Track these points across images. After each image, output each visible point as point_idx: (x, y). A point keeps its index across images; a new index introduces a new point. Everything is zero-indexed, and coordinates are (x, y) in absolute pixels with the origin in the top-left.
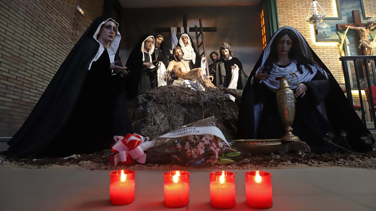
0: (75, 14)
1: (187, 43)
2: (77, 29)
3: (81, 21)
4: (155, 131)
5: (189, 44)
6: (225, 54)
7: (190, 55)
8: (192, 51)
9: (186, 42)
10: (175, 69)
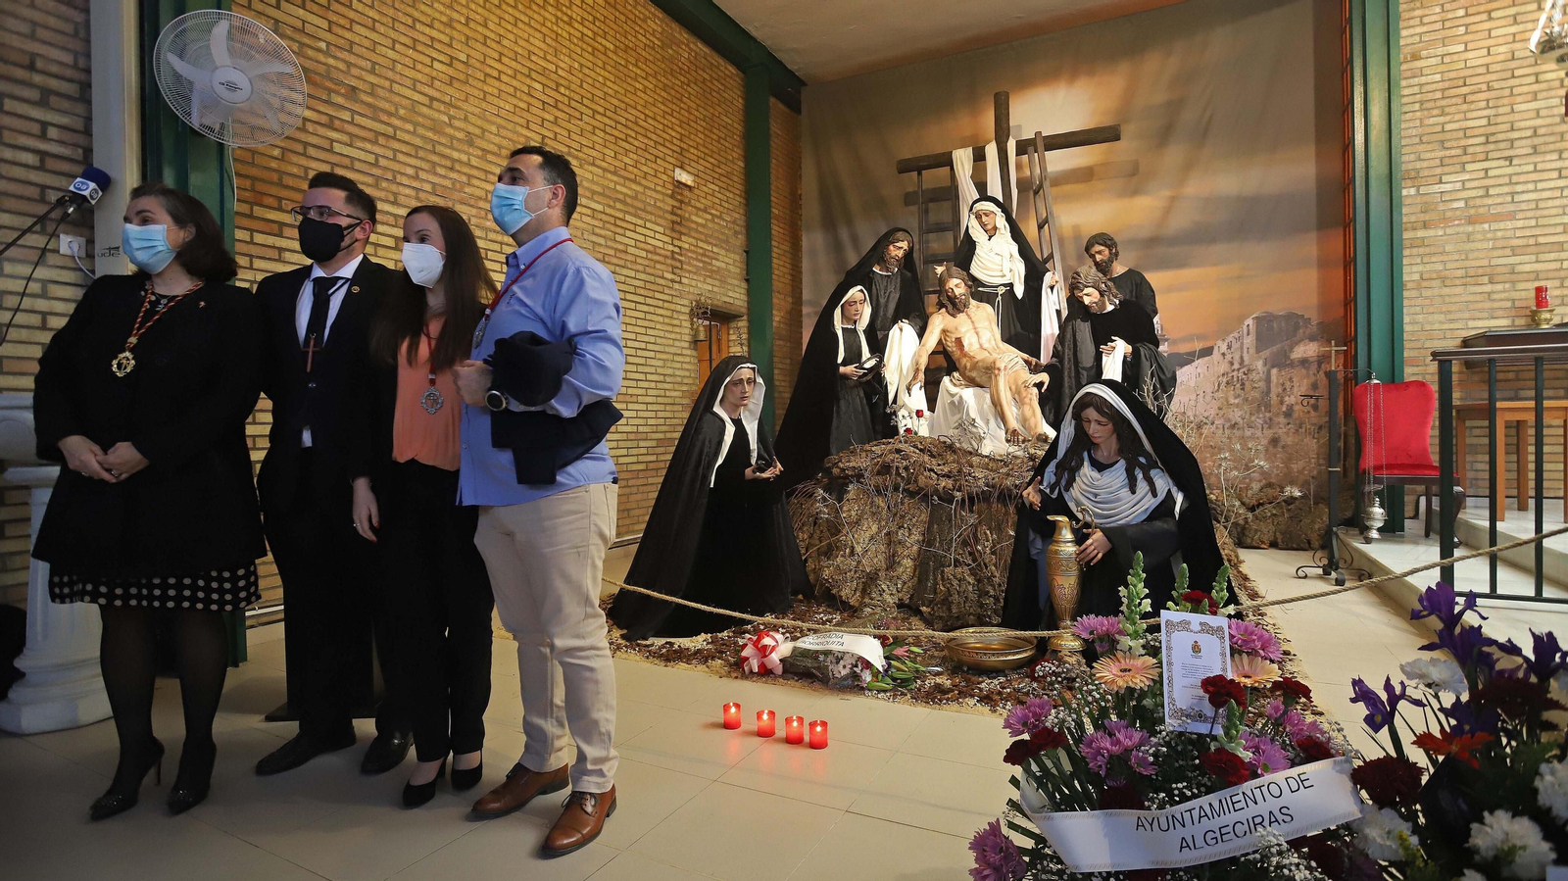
0: (672, 197)
1: (995, 228)
2: (681, 233)
3: (689, 204)
4: (851, 571)
5: (1003, 231)
6: (1086, 303)
7: (1007, 265)
8: (1011, 255)
9: (989, 227)
10: (946, 340)
